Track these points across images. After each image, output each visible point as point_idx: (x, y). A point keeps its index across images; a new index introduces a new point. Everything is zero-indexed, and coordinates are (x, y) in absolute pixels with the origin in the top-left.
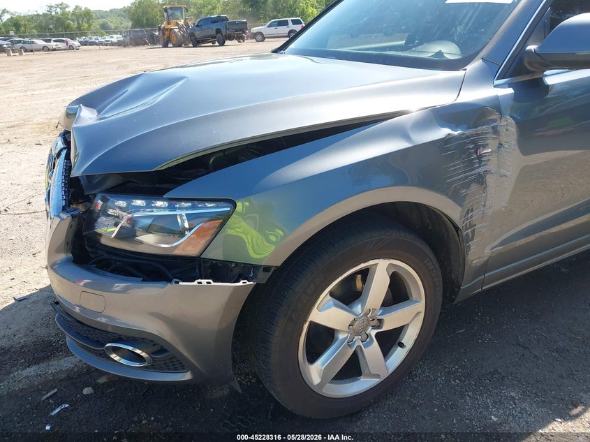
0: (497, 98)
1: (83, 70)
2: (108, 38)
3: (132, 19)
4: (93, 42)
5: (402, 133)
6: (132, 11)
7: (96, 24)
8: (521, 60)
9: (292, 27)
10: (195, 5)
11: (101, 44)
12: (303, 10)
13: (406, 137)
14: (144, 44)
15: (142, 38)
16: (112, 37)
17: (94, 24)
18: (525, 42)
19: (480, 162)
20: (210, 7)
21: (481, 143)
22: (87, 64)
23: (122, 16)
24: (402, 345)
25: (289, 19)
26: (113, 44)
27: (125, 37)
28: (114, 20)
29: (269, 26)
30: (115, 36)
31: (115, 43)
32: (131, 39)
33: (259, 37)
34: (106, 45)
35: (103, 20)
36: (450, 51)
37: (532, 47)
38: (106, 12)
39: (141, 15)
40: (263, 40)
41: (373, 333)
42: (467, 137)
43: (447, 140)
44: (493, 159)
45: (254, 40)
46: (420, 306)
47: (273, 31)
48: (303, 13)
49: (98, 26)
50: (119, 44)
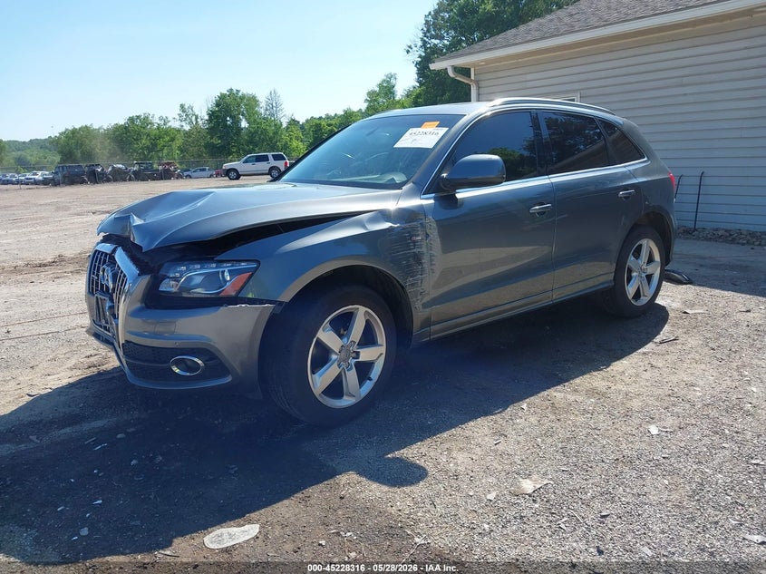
0: (422, 206)
1: (9, 212)
2: (29, 175)
3: (61, 152)
4: (8, 181)
5: (361, 224)
6: (61, 142)
7: (9, 158)
8: (438, 184)
9: (273, 163)
10: (148, 135)
11: (18, 182)
12: (286, 143)
13: (365, 227)
14: (83, 182)
15: (78, 175)
16: (36, 174)
17: (6, 158)
18: (441, 171)
19: (415, 245)
20: (167, 139)
21: (414, 233)
22: (11, 206)
23: (46, 148)
24: (370, 379)
25: (270, 155)
26: (36, 183)
27: (56, 173)
28: (35, 152)
29: (246, 162)
30: (40, 173)
31: (40, 181)
32: (64, 177)
33: (233, 174)
34: (27, 184)
35: (19, 153)
36: (399, 178)
37: (445, 175)
38: (24, 143)
39: (73, 147)
40: (238, 177)
41: (352, 362)
42: (404, 229)
43: (390, 229)
44: (424, 243)
45: (227, 178)
46: (383, 350)
47: (250, 167)
48: (286, 147)
49: (12, 161)
50: (45, 182)
